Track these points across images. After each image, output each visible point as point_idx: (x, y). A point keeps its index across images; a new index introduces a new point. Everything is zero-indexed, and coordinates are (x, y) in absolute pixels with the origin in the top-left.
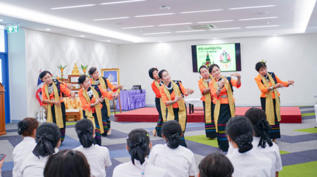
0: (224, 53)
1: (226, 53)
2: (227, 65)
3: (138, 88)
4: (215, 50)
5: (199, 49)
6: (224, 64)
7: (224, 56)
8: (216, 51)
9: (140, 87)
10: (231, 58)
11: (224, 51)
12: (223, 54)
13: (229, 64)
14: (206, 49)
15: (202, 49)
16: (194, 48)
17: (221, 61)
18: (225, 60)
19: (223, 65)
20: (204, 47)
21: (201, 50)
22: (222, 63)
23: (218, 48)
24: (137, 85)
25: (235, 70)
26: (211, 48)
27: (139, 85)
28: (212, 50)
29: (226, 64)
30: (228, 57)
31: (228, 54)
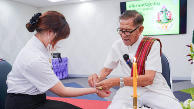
0: (164, 10)
1: (166, 10)
2: (166, 27)
3: (57, 56)
4: (151, 7)
5: (130, 7)
6: (163, 25)
7: (163, 15)
8: (152, 9)
9: (59, 55)
10: (173, 17)
11: (164, 7)
12: (162, 12)
13: (169, 25)
14: (139, 6)
15: (133, 6)
16: (123, 6)
17: (159, 21)
18: (164, 20)
19: (161, 26)
20: (136, 3)
22: (160, 24)
23: (155, 4)
24: (56, 52)
25: (178, 32)
26: (145, 5)
27: (59, 52)
28: (147, 7)
29: (166, 25)
30: (169, 15)
31: (169, 12)
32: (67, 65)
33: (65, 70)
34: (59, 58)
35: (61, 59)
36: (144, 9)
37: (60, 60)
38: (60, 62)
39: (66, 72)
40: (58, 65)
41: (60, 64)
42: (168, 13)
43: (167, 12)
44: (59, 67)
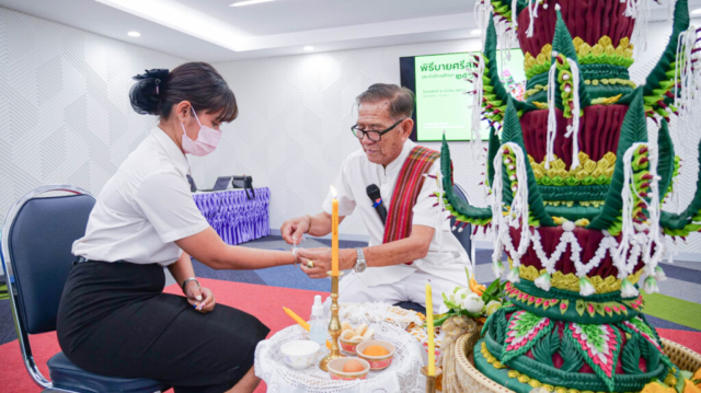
0: (506, 79)
1: (511, 81)
3: (242, 183)
5: (424, 69)
9: (248, 182)
11: (506, 73)
14: (446, 67)
15: (432, 67)
20: (438, 60)
21: (428, 73)
24: (240, 174)
26: (460, 65)
27: (248, 175)
28: (465, 70)
30: (517, 93)
31: (517, 85)
32: (266, 205)
33: (263, 218)
34: (249, 190)
35: (252, 191)
36: (458, 77)
37: (250, 194)
38: (249, 198)
39: (265, 223)
40: (245, 204)
41: (249, 203)
42: (516, 88)
43: (514, 86)
44: (246, 210)
